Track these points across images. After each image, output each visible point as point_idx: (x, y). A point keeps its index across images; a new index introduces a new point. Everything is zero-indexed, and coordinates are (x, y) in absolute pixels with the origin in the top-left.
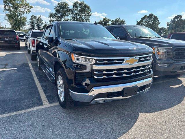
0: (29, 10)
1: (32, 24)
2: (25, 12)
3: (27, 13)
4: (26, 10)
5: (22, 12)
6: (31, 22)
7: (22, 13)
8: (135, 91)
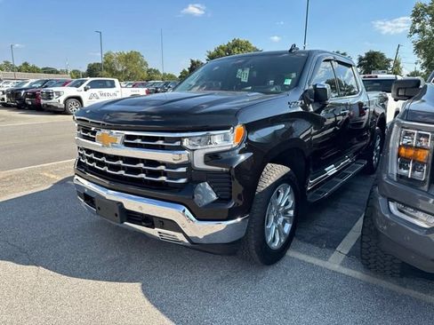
8: (116, 215)
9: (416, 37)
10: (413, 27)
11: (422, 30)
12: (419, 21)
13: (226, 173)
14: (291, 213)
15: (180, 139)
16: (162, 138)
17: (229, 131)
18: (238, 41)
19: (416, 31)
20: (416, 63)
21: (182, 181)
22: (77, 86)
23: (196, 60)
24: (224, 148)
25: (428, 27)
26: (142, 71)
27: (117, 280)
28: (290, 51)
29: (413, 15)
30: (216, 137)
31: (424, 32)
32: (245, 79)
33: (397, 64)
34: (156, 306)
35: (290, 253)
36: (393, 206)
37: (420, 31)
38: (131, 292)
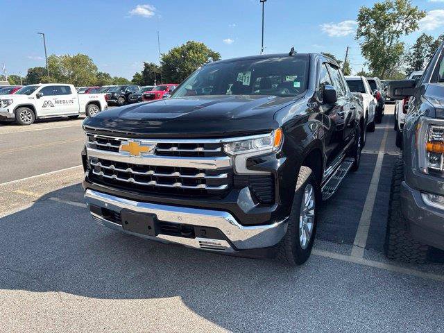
0: (413, 26)
1: (417, 57)
2: (404, 32)
3: (407, 33)
4: (407, 25)
5: (395, 32)
6: (414, 54)
7: (395, 35)
8: (150, 228)
9: (363, 39)
10: (359, 31)
11: (367, 33)
12: (364, 25)
13: (268, 176)
14: (312, 212)
15: (221, 145)
16: (201, 145)
17: (269, 135)
18: (193, 43)
19: (362, 34)
20: (365, 65)
21: (223, 187)
22: (28, 94)
23: (149, 63)
24: (266, 152)
25: (373, 30)
26: (92, 75)
27: (153, 297)
28: (290, 54)
29: (359, 19)
30: (257, 141)
31: (369, 36)
32: (246, 83)
33: (346, 65)
34: (206, 318)
35: (314, 252)
36: (425, 198)
37: (366, 34)
38: (172, 307)
